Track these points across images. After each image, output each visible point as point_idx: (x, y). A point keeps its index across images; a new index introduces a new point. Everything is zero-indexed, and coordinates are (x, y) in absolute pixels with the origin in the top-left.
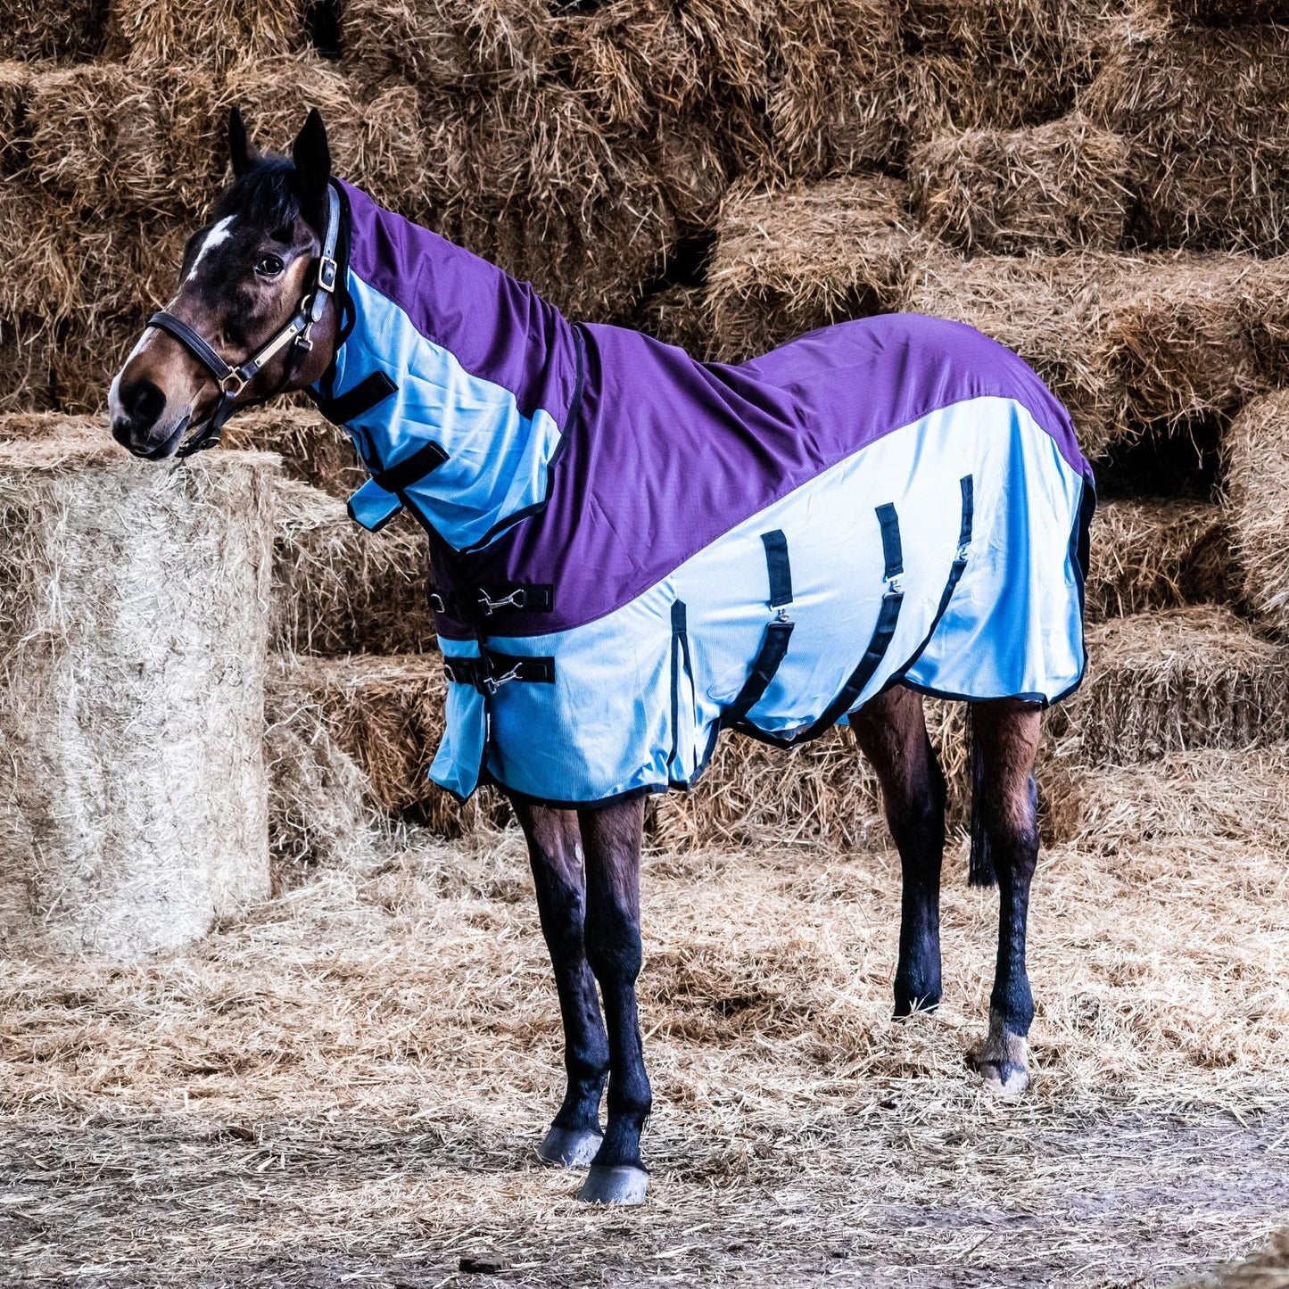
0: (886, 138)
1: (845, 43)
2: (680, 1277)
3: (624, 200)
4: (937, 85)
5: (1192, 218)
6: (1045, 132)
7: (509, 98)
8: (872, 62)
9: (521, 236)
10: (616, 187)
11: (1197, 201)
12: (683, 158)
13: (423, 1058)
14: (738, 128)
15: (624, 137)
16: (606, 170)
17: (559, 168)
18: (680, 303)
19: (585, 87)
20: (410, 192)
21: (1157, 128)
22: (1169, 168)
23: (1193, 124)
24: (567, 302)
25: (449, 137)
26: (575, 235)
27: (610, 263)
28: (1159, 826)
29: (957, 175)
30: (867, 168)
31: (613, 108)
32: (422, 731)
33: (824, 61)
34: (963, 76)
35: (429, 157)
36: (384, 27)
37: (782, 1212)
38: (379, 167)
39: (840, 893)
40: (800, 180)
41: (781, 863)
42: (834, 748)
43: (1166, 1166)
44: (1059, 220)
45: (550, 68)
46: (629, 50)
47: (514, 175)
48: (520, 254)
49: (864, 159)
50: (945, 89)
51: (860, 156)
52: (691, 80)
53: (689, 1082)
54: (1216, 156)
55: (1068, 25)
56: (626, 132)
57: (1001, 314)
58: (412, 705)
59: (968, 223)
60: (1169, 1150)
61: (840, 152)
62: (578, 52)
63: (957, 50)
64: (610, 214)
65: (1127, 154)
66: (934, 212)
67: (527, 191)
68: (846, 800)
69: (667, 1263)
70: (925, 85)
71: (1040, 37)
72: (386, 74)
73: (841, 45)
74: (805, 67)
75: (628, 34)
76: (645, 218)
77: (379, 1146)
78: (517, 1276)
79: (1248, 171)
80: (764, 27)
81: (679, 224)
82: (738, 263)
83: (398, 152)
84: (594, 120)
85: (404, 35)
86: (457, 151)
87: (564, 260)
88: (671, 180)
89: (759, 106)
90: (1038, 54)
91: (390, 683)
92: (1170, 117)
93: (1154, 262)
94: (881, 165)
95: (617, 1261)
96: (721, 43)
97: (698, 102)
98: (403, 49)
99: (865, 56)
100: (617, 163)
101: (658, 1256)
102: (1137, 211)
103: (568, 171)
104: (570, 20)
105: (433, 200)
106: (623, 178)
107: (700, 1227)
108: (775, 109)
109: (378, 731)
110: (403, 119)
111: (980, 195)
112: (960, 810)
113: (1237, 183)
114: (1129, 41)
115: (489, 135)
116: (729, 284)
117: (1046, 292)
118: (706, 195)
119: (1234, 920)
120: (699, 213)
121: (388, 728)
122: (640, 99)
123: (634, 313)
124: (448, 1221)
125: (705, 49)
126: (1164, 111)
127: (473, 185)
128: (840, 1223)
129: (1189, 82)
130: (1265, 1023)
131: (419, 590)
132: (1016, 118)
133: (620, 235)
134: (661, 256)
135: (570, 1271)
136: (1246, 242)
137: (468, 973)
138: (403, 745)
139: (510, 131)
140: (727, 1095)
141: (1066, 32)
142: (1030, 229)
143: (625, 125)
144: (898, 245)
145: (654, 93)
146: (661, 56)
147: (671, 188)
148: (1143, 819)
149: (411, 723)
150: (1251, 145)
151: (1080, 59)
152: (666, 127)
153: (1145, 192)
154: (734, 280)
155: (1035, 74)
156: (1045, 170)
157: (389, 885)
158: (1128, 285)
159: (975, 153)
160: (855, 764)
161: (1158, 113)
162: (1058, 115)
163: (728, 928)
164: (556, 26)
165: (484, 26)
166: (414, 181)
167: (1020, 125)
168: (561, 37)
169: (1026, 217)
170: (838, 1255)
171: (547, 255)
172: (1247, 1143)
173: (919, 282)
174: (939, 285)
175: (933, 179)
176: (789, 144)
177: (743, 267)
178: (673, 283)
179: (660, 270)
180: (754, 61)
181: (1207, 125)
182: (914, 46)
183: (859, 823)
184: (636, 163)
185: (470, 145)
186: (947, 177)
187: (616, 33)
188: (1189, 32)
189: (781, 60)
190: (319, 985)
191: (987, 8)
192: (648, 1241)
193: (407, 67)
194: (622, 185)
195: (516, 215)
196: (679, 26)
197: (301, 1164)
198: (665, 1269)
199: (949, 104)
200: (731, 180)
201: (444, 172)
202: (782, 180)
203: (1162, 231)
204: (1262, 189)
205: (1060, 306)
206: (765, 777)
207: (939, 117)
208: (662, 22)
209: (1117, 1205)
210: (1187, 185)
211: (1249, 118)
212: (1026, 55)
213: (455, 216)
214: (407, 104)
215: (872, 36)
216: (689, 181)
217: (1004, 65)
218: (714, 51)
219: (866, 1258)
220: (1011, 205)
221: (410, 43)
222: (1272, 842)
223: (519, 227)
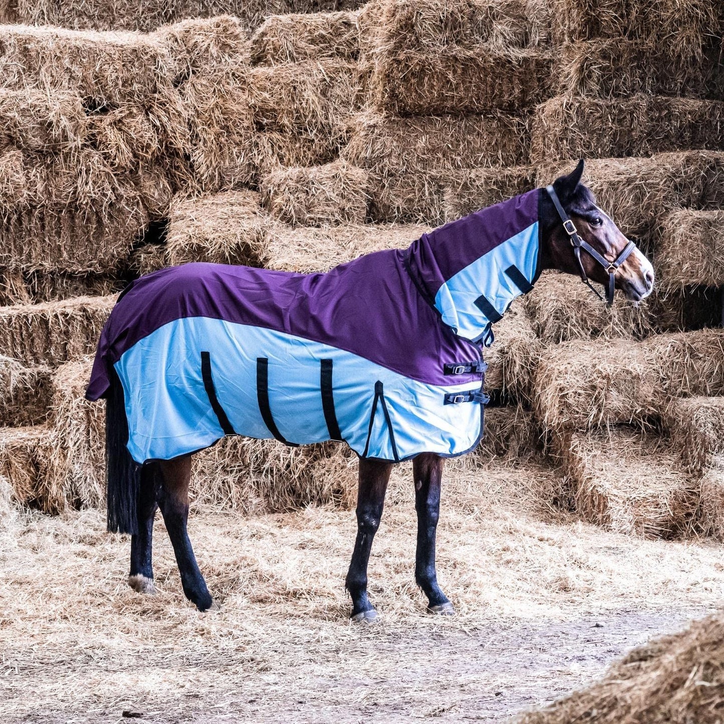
0: (248, 172)
1: (228, 127)
2: (230, 715)
3: (123, 203)
4: (272, 146)
5: (398, 208)
6: (327, 169)
7: (67, 156)
8: (241, 136)
9: (74, 222)
10: (119, 197)
11: (400, 200)
12: (152, 183)
13: (70, 619)
14: (177, 168)
15: (122, 173)
16: (114, 189)
17: (92, 189)
18: (151, 253)
19: (103, 150)
20: (19, 202)
21: (380, 166)
22: (387, 185)
23: (397, 164)
24: (96, 253)
25: (38, 174)
26: (99, 221)
27: (117, 234)
28: (401, 498)
29: (287, 189)
30: (240, 186)
31: (117, 159)
32: (38, 463)
33: (218, 135)
34: (285, 142)
35: (28, 184)
36: (6, 123)
37: (269, 684)
38: (4, 190)
39: (254, 535)
40: (208, 192)
41: (215, 522)
42: (239, 466)
43: (441, 656)
44: (336, 210)
45: (87, 141)
46: (124, 131)
47: (69, 193)
48: (73, 231)
49: (238, 182)
50: (276, 148)
51: (236, 180)
52: (155, 145)
53: (206, 626)
54: (408, 179)
55: (334, 117)
56: (123, 171)
57: (312, 255)
58: (32, 451)
59: (293, 212)
60: (439, 648)
61: (227, 179)
62: (100, 133)
63: (281, 130)
64: (116, 210)
65: (367, 178)
66: (276, 207)
67: (77, 200)
68: (244, 491)
69: (221, 709)
70: (266, 146)
71: (321, 123)
72: (7, 145)
73: (226, 128)
74: (209, 138)
75: (124, 124)
76: (133, 212)
77: (62, 662)
78: (152, 718)
79: (423, 185)
80: (189, 119)
81: (150, 215)
82: (182, 233)
83: (14, 182)
84: (108, 165)
85: (16, 126)
86: (42, 181)
87: (94, 233)
88: (145, 193)
89: (187, 157)
90: (320, 131)
91: (22, 441)
92: (386, 160)
93: (381, 229)
94: (247, 185)
95: (197, 709)
96: (169, 129)
97: (158, 156)
98: (15, 133)
99: (238, 133)
100: (119, 185)
101: (216, 706)
102: (372, 205)
103: (96, 190)
104: (95, 117)
105: (31, 205)
106: (123, 193)
107: (231, 693)
108: (196, 158)
109: (16, 464)
110: (15, 166)
111: (298, 198)
112: (300, 494)
113: (419, 191)
114: (365, 125)
115: (57, 173)
116: (178, 243)
117: (332, 245)
118: (162, 201)
119: (445, 541)
120: (159, 209)
121: (21, 463)
122: (131, 155)
123: (129, 258)
124: (108, 695)
125: (161, 130)
126: (383, 157)
127: (49, 198)
128: (298, 688)
129: (395, 143)
130: (472, 588)
131: (31, 395)
132: (310, 162)
133: (121, 220)
134: (141, 230)
135: (176, 715)
136: (424, 219)
137: (84, 578)
138: (29, 471)
139: (68, 171)
140: (225, 631)
141: (333, 121)
142: (322, 214)
143: (123, 168)
144: (259, 223)
145: (137, 152)
146: (140, 134)
147: (145, 197)
148: (393, 495)
149: (32, 460)
150: (424, 173)
151: (340, 133)
152: (143, 167)
153: (376, 196)
154: (181, 241)
155: (319, 141)
156: (328, 186)
157: (32, 538)
158: (372, 240)
159: (295, 178)
160: (248, 474)
161: (380, 158)
162: (332, 160)
163: (206, 553)
164: (89, 121)
165: (55, 121)
166: (22, 196)
167: (312, 165)
168: (91, 126)
169: (320, 208)
170: (301, 702)
171: (86, 231)
172: (476, 644)
173: (271, 241)
174: (281, 242)
175: (275, 191)
176: (202, 175)
177: (185, 235)
178: (147, 243)
179: (141, 237)
180: (184, 136)
181: (404, 164)
182: (260, 128)
183: (251, 502)
184: (128, 186)
185: (48, 178)
186: (282, 190)
187: (118, 124)
188: (394, 120)
189: (197, 135)
190: (9, 587)
191: (295, 109)
192: (209, 700)
193: (17, 142)
194: (122, 197)
195: (70, 212)
196: (148, 120)
197: (26, 671)
198: (220, 712)
199: (278, 155)
200: (174, 193)
201: (35, 192)
202: (199, 192)
203: (384, 215)
204: (430, 194)
205: (340, 251)
206: (205, 481)
207: (274, 161)
208: (141, 118)
209: (424, 674)
210: (395, 192)
211: (423, 161)
212: (314, 132)
213: (41, 213)
214: (17, 159)
215: (240, 123)
216: (154, 194)
217: (304, 136)
218: (165, 131)
219: (315, 703)
220: (312, 203)
221: (19, 130)
222: (456, 504)
223: (72, 218)
